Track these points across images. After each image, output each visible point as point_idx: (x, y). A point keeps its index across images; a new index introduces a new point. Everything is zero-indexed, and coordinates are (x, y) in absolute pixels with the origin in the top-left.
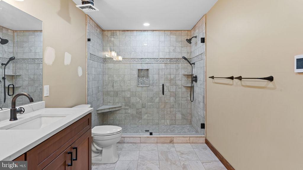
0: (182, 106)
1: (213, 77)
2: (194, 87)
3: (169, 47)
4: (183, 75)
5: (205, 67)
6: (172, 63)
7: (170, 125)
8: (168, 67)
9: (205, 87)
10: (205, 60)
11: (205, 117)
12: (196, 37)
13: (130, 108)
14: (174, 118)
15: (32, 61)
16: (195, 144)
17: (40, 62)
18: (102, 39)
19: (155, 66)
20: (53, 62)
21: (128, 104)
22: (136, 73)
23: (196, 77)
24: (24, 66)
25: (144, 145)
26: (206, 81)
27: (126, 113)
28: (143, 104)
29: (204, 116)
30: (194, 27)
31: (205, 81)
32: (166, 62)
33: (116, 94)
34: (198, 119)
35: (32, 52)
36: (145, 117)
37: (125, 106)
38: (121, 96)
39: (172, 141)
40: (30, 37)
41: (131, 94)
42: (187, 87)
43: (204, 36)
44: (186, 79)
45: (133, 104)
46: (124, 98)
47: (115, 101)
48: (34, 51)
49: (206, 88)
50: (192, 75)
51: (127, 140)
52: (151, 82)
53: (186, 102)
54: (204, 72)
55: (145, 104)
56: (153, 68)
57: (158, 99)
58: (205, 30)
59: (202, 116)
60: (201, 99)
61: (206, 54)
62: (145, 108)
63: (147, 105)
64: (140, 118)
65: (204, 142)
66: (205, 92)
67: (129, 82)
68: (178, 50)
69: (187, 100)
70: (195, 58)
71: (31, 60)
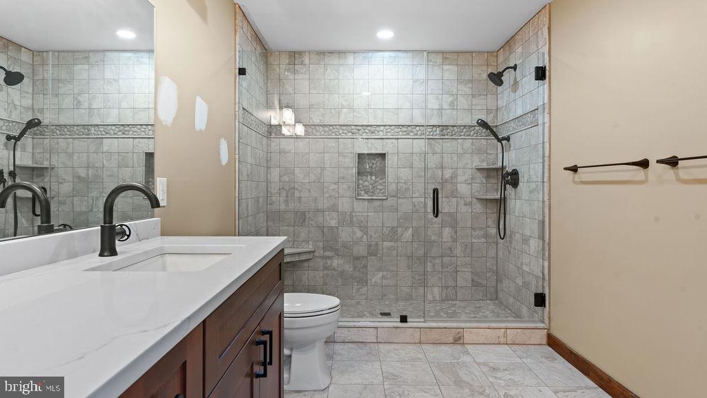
0: (472, 251)
1: (574, 169)
2: (508, 202)
3: (440, 97)
4: (474, 171)
5: (547, 145)
6: (446, 137)
7: (443, 300)
8: (436, 149)
9: (546, 198)
10: (547, 125)
11: (546, 278)
12: (515, 68)
13: (338, 255)
14: (451, 283)
15: (82, 130)
16: (521, 348)
17: (102, 135)
18: (265, 75)
19: (404, 145)
20: (174, 118)
21: (332, 244)
22: (351, 164)
23: (515, 173)
24: (62, 143)
25: (387, 347)
26: (550, 180)
27: (325, 268)
28: (370, 246)
29: (543, 274)
30: (509, 44)
31: (545, 180)
32: (432, 135)
33: (301, 218)
34: (521, 284)
35: (82, 107)
36: (376, 278)
37: (324, 249)
38: (312, 222)
39: (460, 338)
40: (77, 68)
41: (340, 217)
42: (486, 200)
43: (544, 61)
44: (484, 181)
45: (345, 246)
46: (321, 228)
47: (298, 237)
48: (86, 105)
49: (550, 199)
50: (503, 168)
51: (343, 335)
52: (393, 187)
53: (483, 240)
54: (544, 156)
55: (377, 244)
56: (397, 149)
57: (410, 231)
58: (547, 45)
59: (534, 273)
60: (531, 228)
61: (550, 110)
62: (376, 256)
63: (380, 248)
64: (363, 281)
65: (545, 341)
66: (547, 211)
67: (335, 186)
68: (463, 102)
69: (486, 236)
70: (512, 124)
71: (79, 128)
